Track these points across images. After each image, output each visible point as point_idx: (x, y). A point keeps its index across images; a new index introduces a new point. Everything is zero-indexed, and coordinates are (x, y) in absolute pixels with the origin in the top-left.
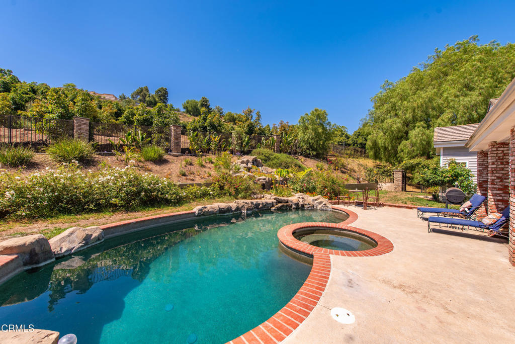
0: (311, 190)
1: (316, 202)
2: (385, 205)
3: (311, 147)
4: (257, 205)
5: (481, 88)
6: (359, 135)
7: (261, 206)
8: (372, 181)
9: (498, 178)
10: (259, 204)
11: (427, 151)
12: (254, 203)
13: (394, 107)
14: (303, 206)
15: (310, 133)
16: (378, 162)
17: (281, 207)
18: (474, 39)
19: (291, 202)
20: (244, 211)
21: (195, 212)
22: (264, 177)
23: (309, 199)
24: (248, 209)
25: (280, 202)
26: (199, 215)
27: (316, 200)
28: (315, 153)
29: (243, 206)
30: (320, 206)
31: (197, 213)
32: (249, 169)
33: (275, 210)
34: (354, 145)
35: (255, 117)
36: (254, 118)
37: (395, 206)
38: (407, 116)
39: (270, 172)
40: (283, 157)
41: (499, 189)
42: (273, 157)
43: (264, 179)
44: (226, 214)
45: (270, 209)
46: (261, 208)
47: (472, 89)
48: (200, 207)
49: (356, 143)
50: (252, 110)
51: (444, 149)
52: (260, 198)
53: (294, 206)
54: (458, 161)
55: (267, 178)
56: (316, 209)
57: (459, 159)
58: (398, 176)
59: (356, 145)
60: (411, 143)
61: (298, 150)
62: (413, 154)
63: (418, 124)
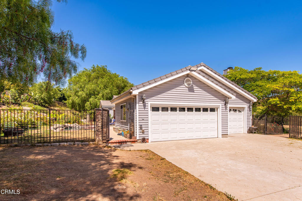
0: (69, 122)
60: (90, 103)
61: (37, 103)
62: (91, 108)
63: (92, 96)
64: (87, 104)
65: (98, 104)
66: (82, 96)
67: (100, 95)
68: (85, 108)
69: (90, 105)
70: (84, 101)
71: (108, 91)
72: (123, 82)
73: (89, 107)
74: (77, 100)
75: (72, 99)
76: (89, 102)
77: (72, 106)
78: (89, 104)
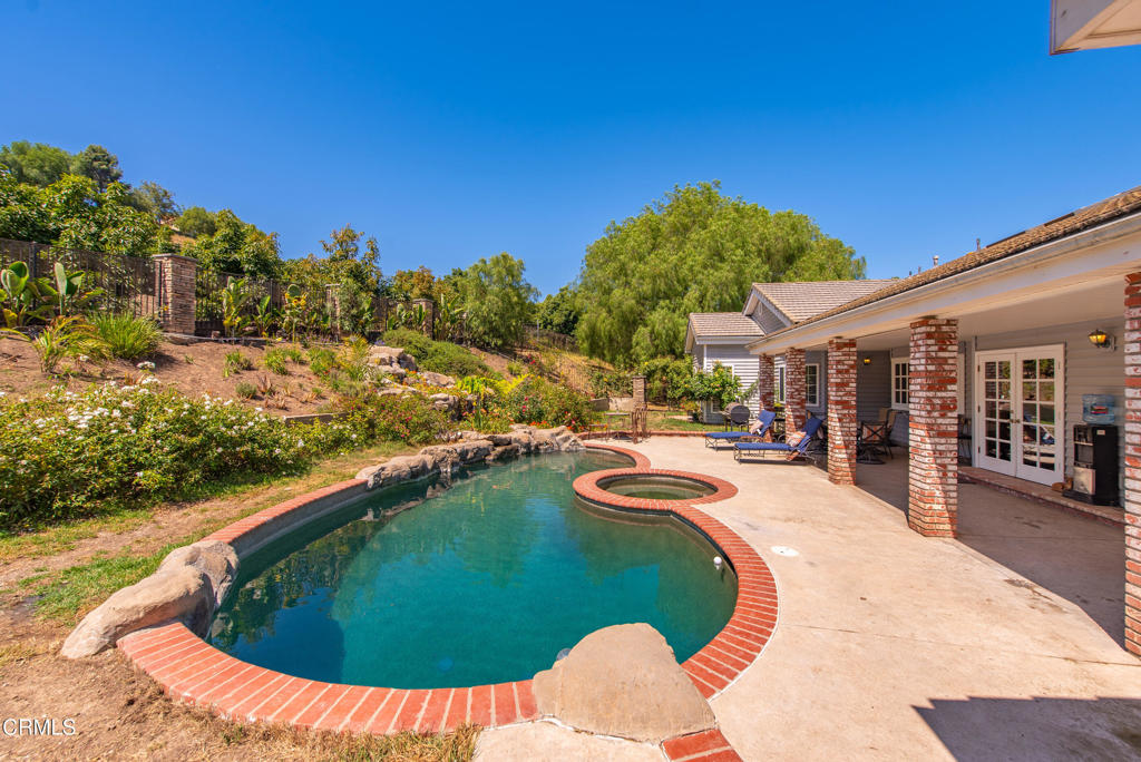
0: (537, 418)
1: (558, 438)
2: (654, 434)
3: (494, 331)
4: (463, 454)
5: (733, 261)
6: (555, 309)
7: (470, 455)
8: (602, 396)
9: (797, 390)
10: (467, 452)
11: (673, 346)
12: (458, 450)
13: (623, 270)
14: (537, 447)
15: (493, 300)
16: (596, 361)
17: (503, 453)
18: (717, 184)
19: (517, 441)
20: (447, 470)
21: (366, 482)
22: (445, 396)
23: (543, 434)
24: (453, 464)
25: (496, 445)
26: (376, 485)
27: (558, 434)
28: (500, 342)
29: (443, 459)
30: (567, 445)
31: (371, 483)
32: (400, 378)
33: (494, 460)
34: (545, 327)
35: (364, 251)
36: (361, 254)
37: (667, 435)
38: (645, 288)
39: (445, 383)
40: (450, 349)
41: (798, 404)
42: (432, 349)
43: (445, 400)
44: (419, 480)
45: (484, 460)
46: (471, 458)
47: (722, 260)
48: (375, 469)
49: (551, 323)
50: (358, 233)
51: (709, 346)
52: (456, 440)
53: (523, 450)
54: (725, 365)
55: (451, 397)
56: (559, 451)
57: (726, 362)
58: (639, 385)
59: (549, 327)
60: (652, 332)
61: (466, 334)
62: (653, 350)
63: (662, 303)
64: (641, 336)
65: (682, 335)
66: (624, 307)
67: (693, 293)
68: (632, 351)
69: (652, 341)
70: (630, 323)
71: (725, 273)
72: (794, 228)
73: (647, 348)
74: (605, 323)
75: (588, 321)
76: (649, 328)
77: (591, 345)
78: (647, 336)
